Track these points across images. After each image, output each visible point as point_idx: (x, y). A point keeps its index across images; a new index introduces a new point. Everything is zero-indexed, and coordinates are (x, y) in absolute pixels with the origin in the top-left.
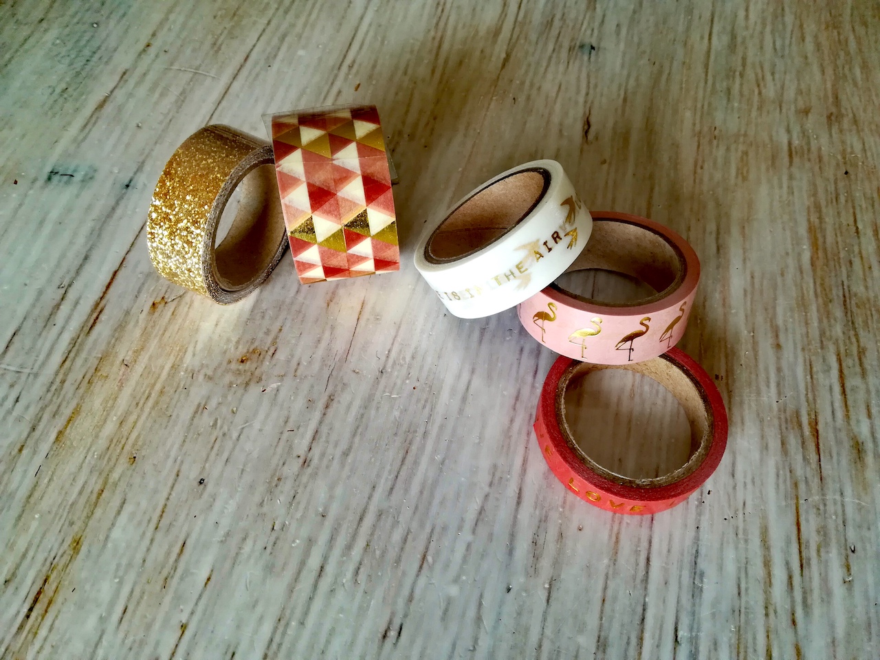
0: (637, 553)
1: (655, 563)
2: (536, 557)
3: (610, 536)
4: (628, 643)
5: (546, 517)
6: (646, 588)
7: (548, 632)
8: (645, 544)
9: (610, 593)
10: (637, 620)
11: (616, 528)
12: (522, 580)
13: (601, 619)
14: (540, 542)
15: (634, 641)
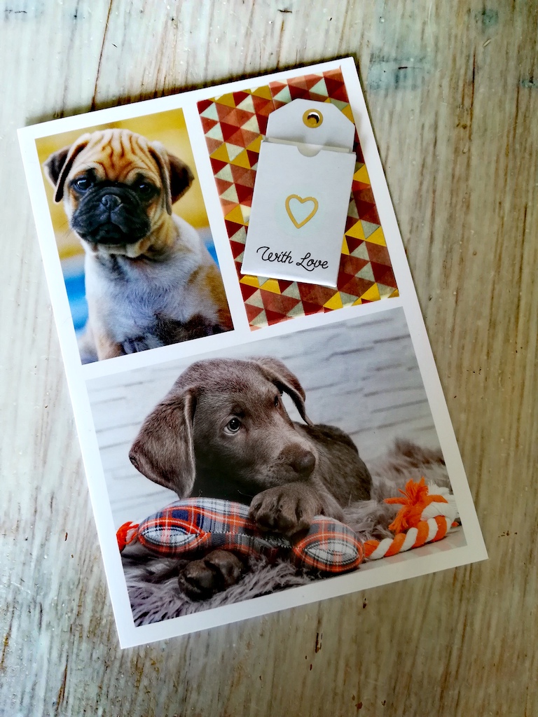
0: (513, 265)
1: (526, 271)
2: (447, 276)
3: (495, 256)
4: (509, 322)
5: (451, 249)
6: (520, 287)
7: (458, 321)
8: (518, 258)
9: (496, 292)
10: (514, 307)
11: (498, 251)
12: (438, 292)
13: (491, 309)
14: (448, 266)
15: (513, 320)
